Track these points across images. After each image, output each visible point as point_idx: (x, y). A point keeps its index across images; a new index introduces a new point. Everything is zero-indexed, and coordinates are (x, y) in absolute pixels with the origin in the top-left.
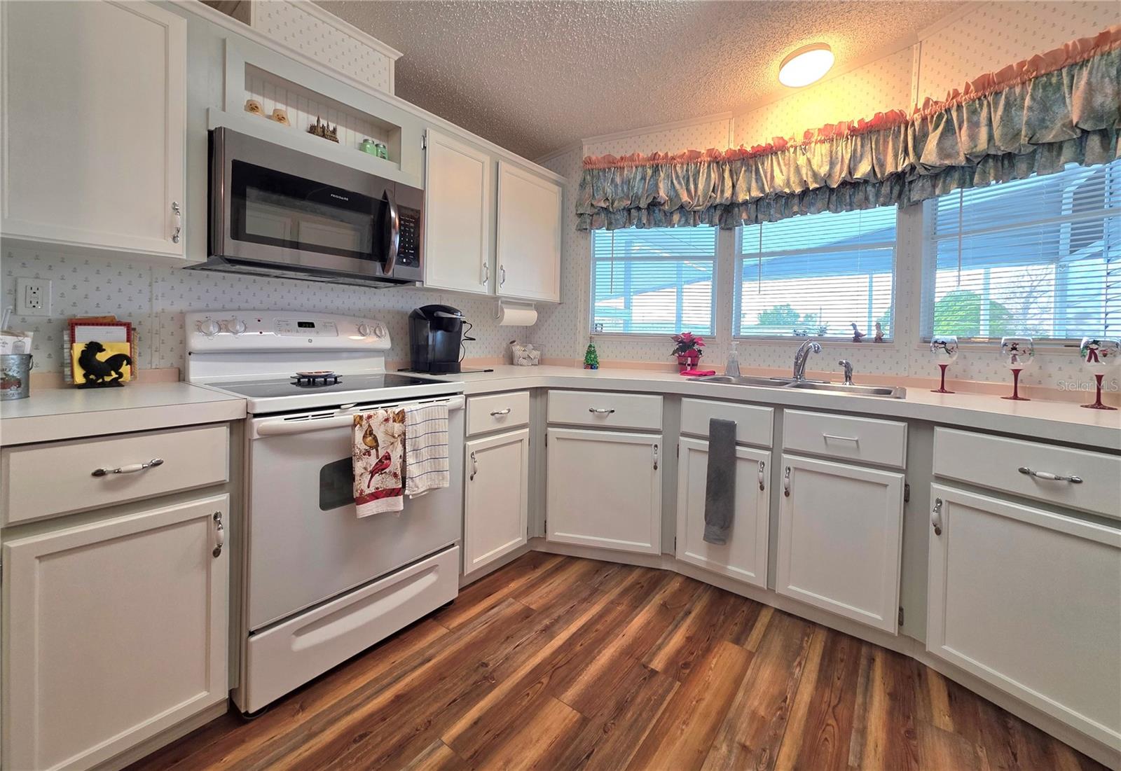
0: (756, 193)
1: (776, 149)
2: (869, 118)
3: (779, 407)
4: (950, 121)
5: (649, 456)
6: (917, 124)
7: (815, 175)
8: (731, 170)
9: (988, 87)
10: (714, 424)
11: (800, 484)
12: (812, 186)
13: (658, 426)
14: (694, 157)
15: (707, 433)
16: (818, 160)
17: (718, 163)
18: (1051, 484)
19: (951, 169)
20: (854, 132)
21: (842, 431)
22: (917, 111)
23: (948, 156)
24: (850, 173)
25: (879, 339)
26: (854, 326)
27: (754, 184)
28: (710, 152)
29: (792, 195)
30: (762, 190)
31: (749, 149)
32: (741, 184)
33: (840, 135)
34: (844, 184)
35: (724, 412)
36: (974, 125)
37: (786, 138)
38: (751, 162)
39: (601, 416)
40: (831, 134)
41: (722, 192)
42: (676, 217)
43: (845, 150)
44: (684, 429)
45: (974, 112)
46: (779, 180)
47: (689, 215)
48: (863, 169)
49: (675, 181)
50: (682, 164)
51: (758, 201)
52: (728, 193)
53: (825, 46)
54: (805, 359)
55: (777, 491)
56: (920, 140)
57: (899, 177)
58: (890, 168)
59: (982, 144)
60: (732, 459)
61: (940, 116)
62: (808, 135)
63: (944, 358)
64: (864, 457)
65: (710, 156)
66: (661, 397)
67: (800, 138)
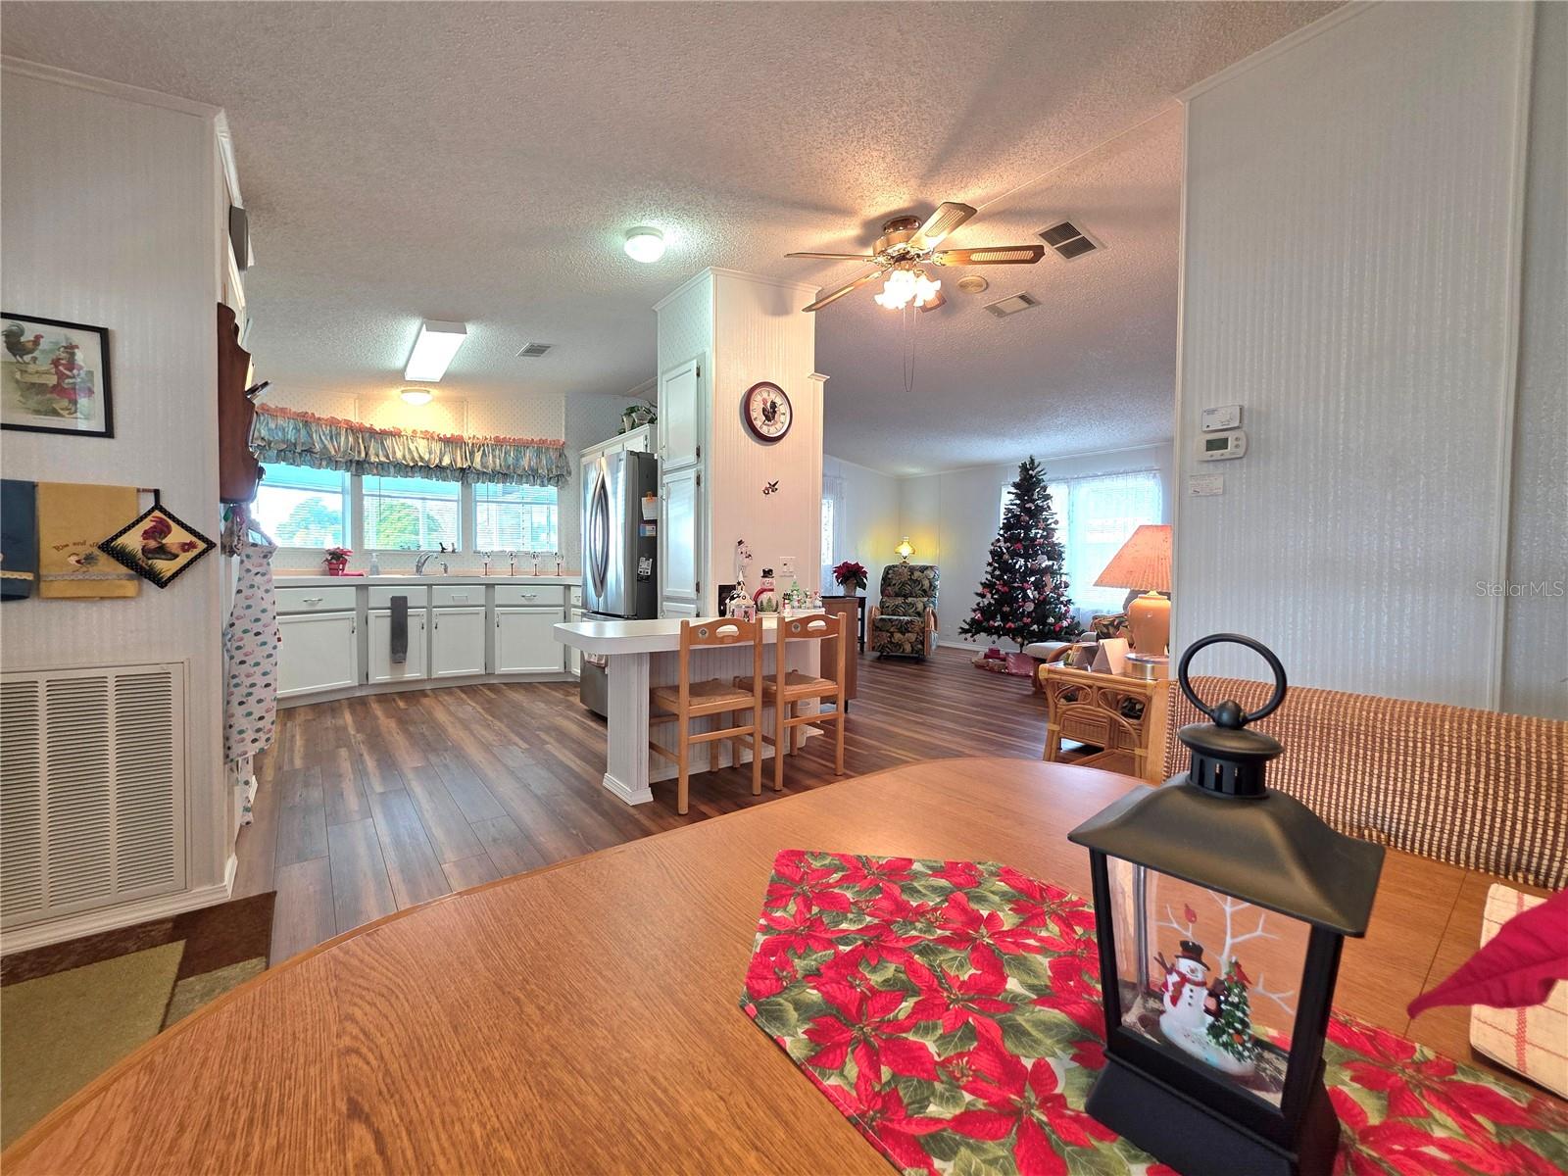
0: (383, 459)
1: (395, 434)
2: (449, 436)
3: (430, 586)
4: (484, 450)
5: (345, 626)
6: (470, 445)
7: (421, 457)
8: (362, 437)
9: (499, 442)
10: (394, 599)
11: (442, 622)
12: (420, 464)
13: (353, 606)
14: (333, 422)
15: (389, 605)
16: (422, 449)
17: (352, 431)
18: (529, 599)
19: (484, 473)
20: (440, 439)
21: (458, 593)
22: (470, 438)
23: (485, 467)
24: (440, 462)
25: (453, 551)
26: (441, 544)
27: (381, 452)
28: (347, 422)
29: (407, 466)
30: (388, 458)
31: (378, 429)
32: (372, 451)
33: (433, 438)
34: (437, 466)
35: (399, 592)
36: (494, 456)
37: (402, 429)
38: (377, 436)
39: (313, 603)
40: (428, 436)
41: (359, 452)
42: (324, 463)
43: (437, 447)
44: (371, 605)
45: (493, 450)
46: (399, 455)
47: (333, 463)
48: (446, 461)
49: (323, 438)
50: (326, 425)
51: (382, 464)
52: (363, 455)
53: (428, 392)
54: (423, 564)
55: (430, 627)
56: (472, 453)
57: (462, 470)
58: (459, 465)
59: (498, 468)
60: (405, 616)
61: (480, 447)
62: (414, 431)
63: (487, 560)
64: (470, 603)
65: (347, 424)
66: (354, 588)
67: (409, 433)
